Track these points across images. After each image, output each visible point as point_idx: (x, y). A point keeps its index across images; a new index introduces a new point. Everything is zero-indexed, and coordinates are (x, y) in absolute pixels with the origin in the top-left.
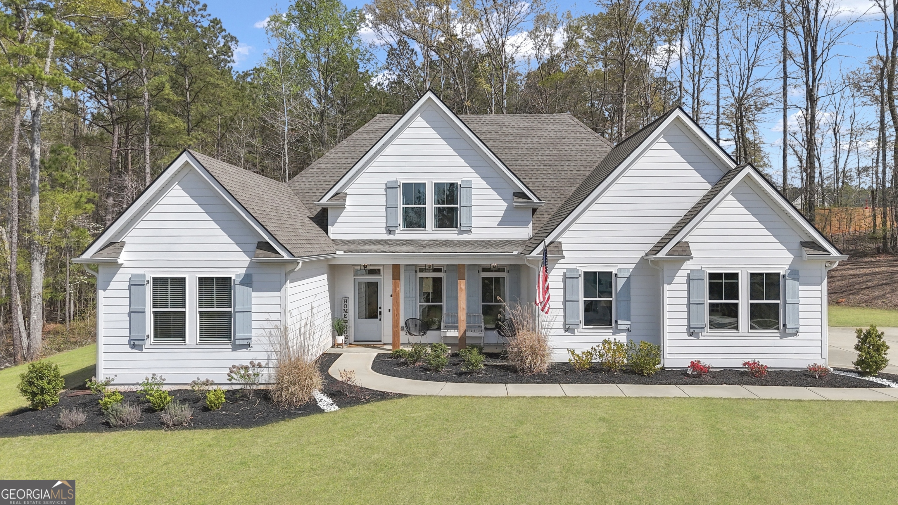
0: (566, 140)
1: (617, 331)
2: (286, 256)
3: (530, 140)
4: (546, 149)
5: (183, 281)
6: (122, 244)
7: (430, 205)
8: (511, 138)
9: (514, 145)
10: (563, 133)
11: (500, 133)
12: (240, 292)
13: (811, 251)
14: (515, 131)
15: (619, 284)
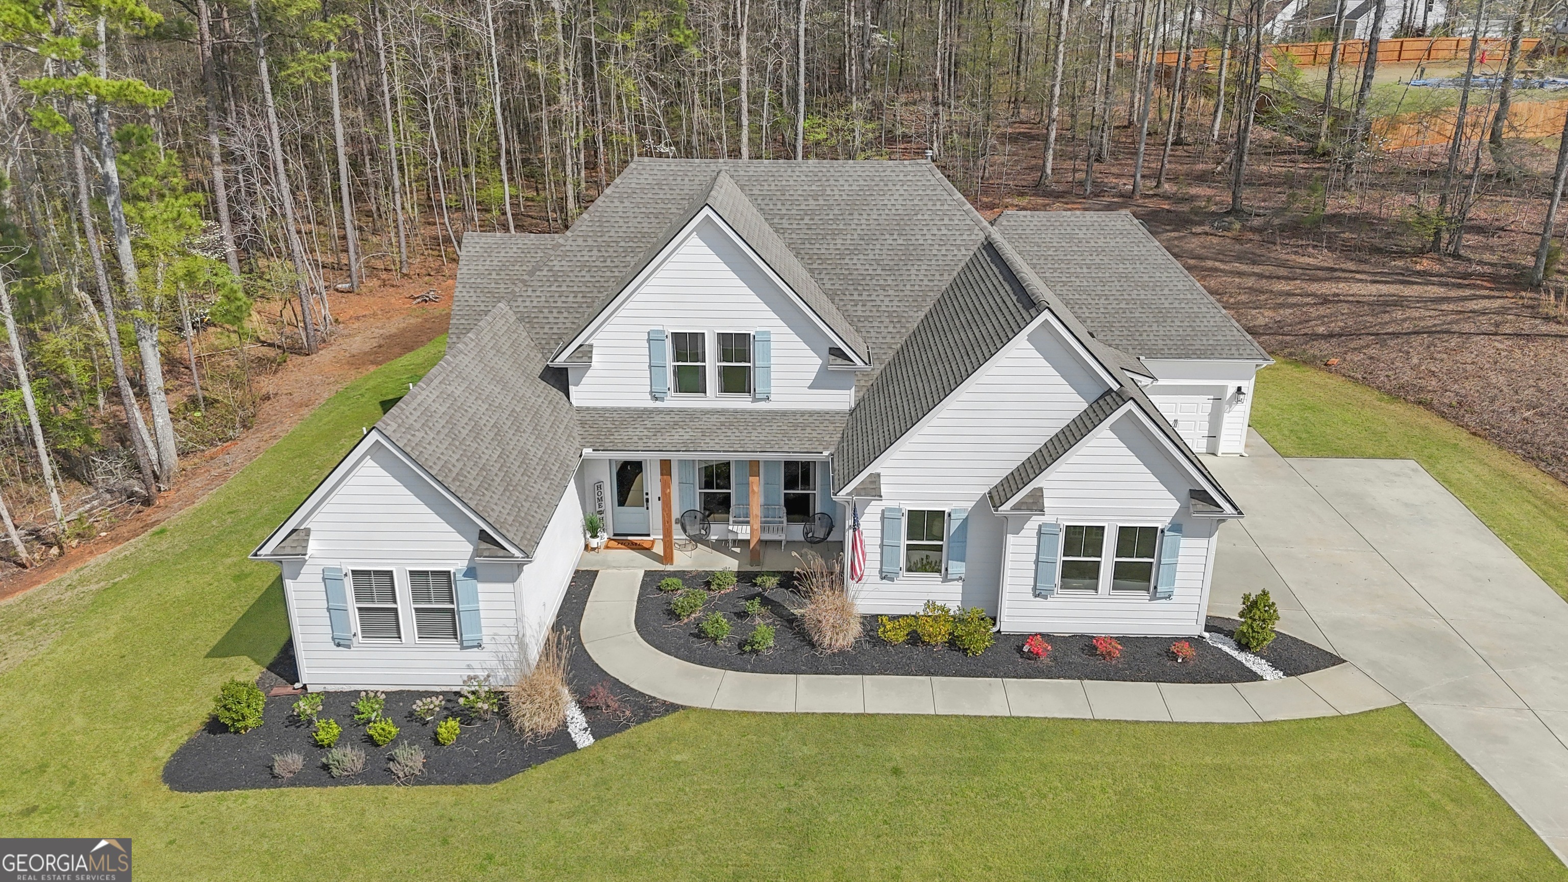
0: (919, 217)
1: (946, 581)
2: (517, 554)
3: (865, 216)
4: (887, 236)
5: (390, 573)
6: (308, 532)
7: (712, 363)
8: (836, 212)
9: (841, 227)
10: (916, 202)
11: (821, 202)
12: (462, 586)
13: (1201, 506)
14: (845, 197)
15: (952, 526)
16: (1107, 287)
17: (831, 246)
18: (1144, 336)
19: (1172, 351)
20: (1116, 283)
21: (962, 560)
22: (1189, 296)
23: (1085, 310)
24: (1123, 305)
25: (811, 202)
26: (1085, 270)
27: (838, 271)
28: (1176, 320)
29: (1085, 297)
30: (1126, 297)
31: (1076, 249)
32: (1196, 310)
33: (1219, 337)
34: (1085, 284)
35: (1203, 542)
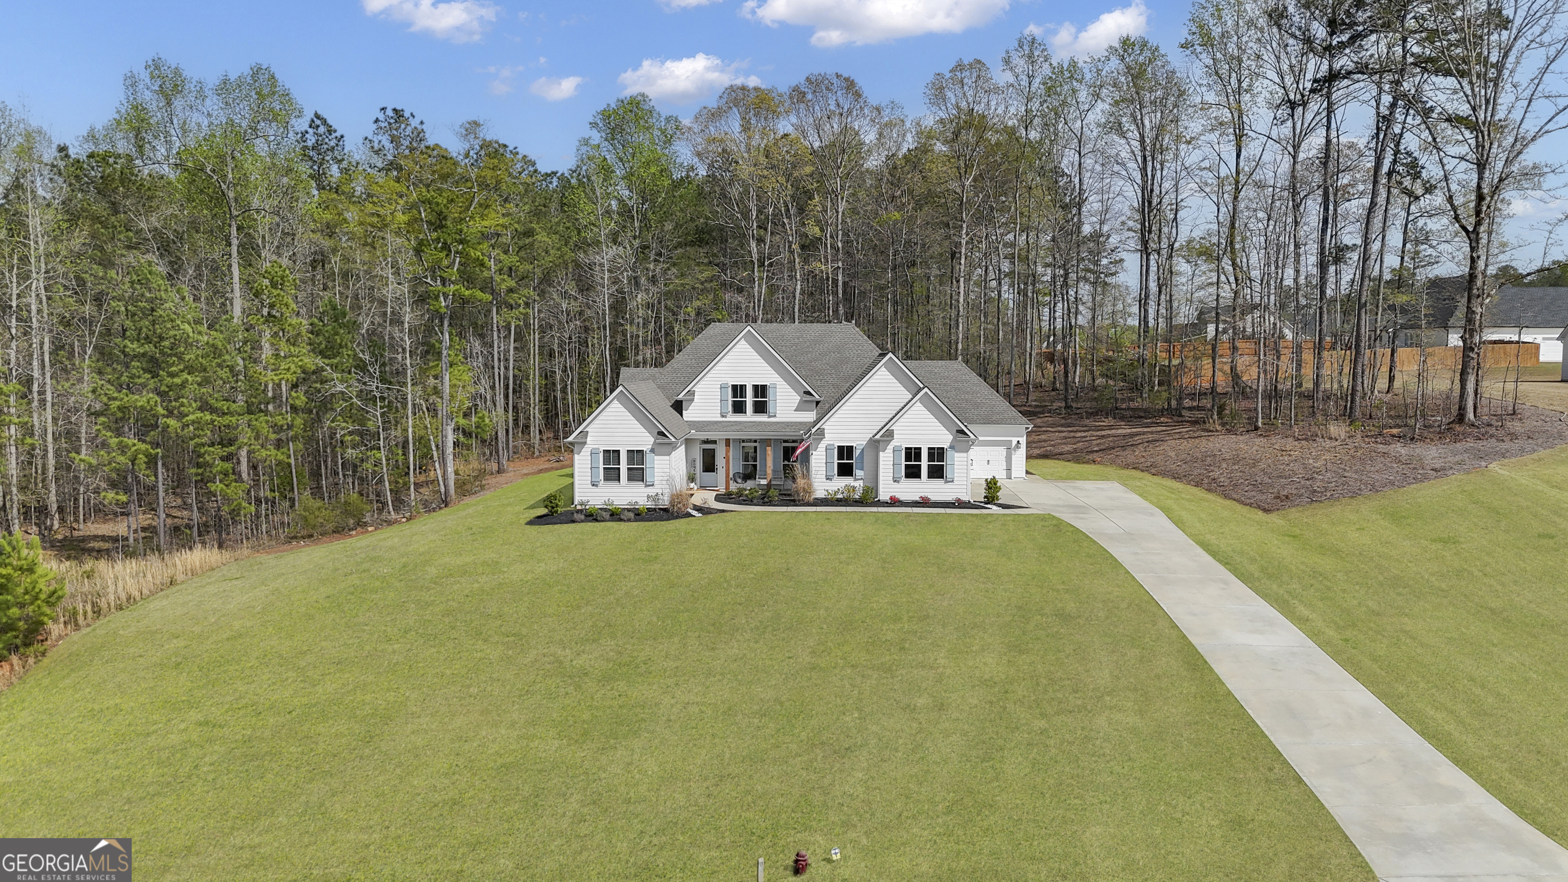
1: (856, 480)
2: (673, 440)
3: (822, 346)
4: (833, 354)
5: (619, 451)
6: (587, 432)
7: (749, 399)
8: (808, 344)
9: (811, 350)
10: (846, 340)
11: (801, 340)
12: (649, 457)
13: (960, 435)
14: (813, 338)
15: (856, 453)
17: (806, 358)
18: (968, 414)
19: (981, 421)
20: (954, 391)
21: (862, 469)
22: (990, 397)
25: (797, 340)
27: (809, 368)
28: (984, 407)
30: (959, 397)
31: (934, 376)
32: (994, 403)
33: (1005, 415)
35: (965, 455)
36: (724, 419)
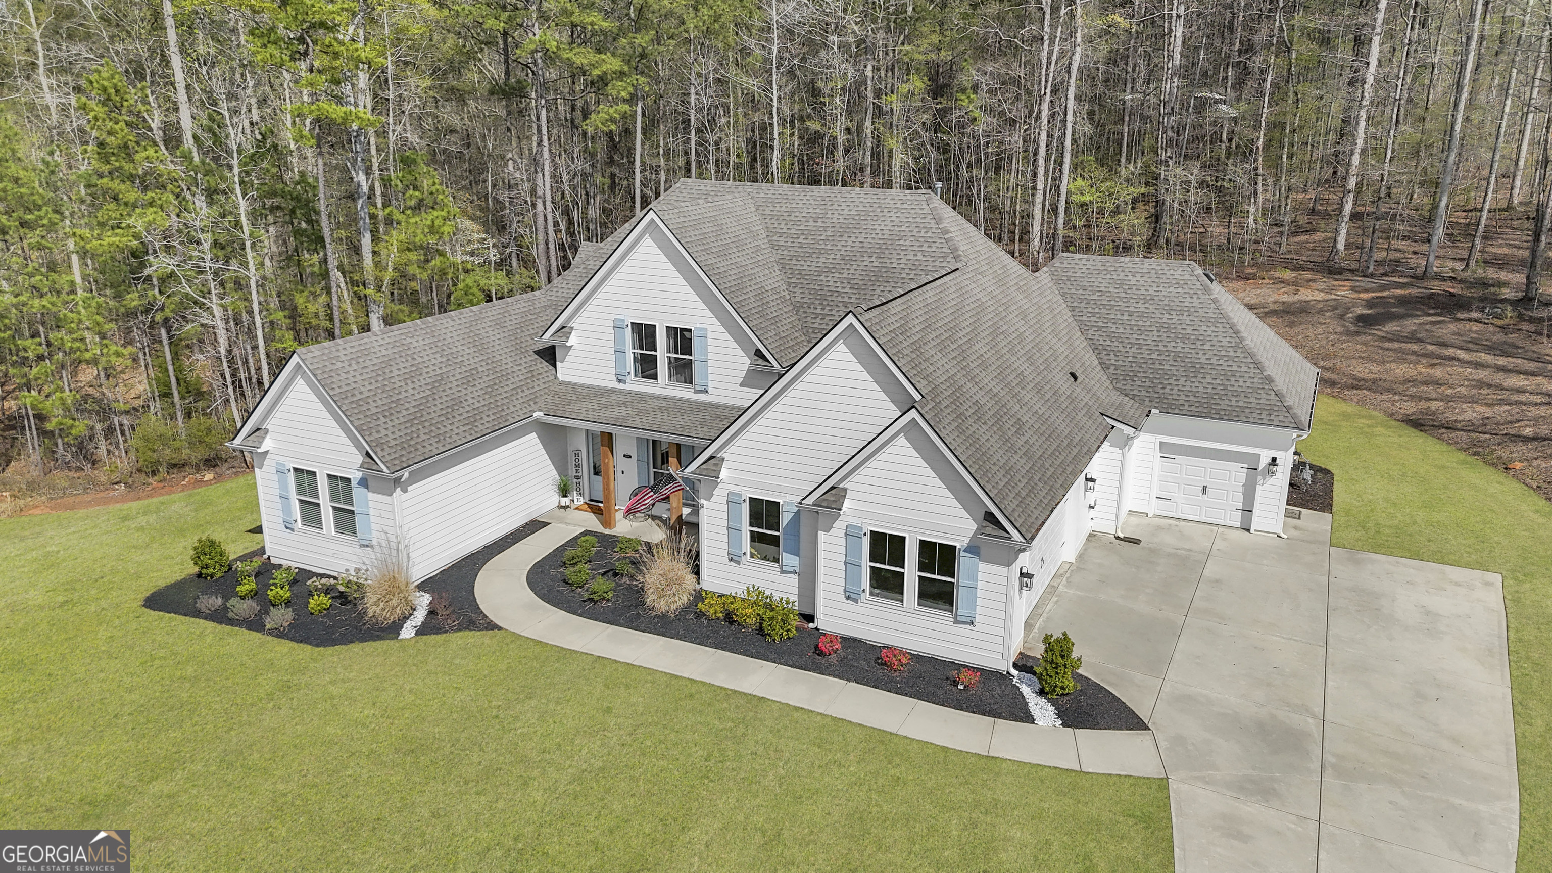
0: (902, 242)
1: (783, 572)
2: (385, 470)
3: (853, 239)
4: (866, 258)
5: (314, 475)
8: (829, 233)
9: (829, 247)
10: (903, 228)
11: (819, 224)
13: (993, 529)
14: (841, 221)
15: (785, 518)
16: (1143, 337)
17: (814, 264)
18: (1167, 390)
19: (1193, 408)
20: (1155, 333)
21: (796, 553)
22: (1232, 353)
23: (1112, 356)
24: (1154, 356)
25: (811, 223)
26: (1126, 317)
27: (811, 286)
28: (1208, 376)
29: (1116, 343)
30: (1161, 348)
31: (1123, 295)
32: (1235, 368)
33: (1251, 400)
34: (1121, 330)
35: (1003, 570)
36: (621, 386)
